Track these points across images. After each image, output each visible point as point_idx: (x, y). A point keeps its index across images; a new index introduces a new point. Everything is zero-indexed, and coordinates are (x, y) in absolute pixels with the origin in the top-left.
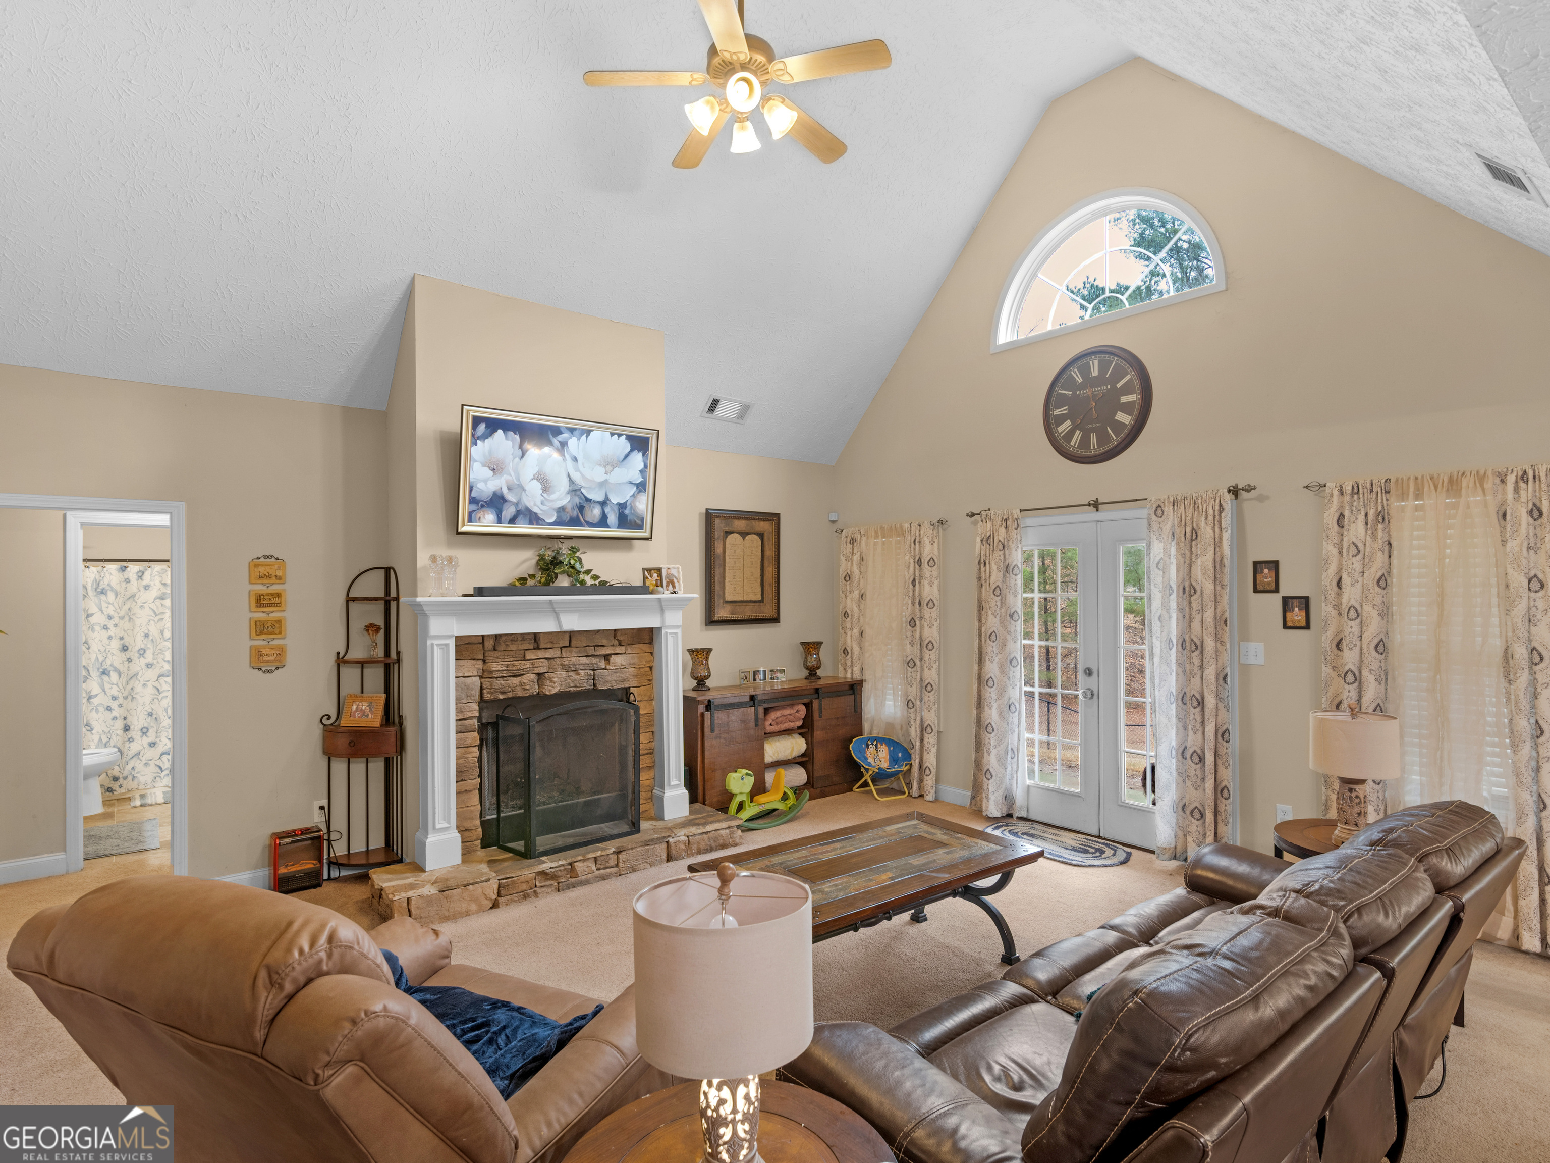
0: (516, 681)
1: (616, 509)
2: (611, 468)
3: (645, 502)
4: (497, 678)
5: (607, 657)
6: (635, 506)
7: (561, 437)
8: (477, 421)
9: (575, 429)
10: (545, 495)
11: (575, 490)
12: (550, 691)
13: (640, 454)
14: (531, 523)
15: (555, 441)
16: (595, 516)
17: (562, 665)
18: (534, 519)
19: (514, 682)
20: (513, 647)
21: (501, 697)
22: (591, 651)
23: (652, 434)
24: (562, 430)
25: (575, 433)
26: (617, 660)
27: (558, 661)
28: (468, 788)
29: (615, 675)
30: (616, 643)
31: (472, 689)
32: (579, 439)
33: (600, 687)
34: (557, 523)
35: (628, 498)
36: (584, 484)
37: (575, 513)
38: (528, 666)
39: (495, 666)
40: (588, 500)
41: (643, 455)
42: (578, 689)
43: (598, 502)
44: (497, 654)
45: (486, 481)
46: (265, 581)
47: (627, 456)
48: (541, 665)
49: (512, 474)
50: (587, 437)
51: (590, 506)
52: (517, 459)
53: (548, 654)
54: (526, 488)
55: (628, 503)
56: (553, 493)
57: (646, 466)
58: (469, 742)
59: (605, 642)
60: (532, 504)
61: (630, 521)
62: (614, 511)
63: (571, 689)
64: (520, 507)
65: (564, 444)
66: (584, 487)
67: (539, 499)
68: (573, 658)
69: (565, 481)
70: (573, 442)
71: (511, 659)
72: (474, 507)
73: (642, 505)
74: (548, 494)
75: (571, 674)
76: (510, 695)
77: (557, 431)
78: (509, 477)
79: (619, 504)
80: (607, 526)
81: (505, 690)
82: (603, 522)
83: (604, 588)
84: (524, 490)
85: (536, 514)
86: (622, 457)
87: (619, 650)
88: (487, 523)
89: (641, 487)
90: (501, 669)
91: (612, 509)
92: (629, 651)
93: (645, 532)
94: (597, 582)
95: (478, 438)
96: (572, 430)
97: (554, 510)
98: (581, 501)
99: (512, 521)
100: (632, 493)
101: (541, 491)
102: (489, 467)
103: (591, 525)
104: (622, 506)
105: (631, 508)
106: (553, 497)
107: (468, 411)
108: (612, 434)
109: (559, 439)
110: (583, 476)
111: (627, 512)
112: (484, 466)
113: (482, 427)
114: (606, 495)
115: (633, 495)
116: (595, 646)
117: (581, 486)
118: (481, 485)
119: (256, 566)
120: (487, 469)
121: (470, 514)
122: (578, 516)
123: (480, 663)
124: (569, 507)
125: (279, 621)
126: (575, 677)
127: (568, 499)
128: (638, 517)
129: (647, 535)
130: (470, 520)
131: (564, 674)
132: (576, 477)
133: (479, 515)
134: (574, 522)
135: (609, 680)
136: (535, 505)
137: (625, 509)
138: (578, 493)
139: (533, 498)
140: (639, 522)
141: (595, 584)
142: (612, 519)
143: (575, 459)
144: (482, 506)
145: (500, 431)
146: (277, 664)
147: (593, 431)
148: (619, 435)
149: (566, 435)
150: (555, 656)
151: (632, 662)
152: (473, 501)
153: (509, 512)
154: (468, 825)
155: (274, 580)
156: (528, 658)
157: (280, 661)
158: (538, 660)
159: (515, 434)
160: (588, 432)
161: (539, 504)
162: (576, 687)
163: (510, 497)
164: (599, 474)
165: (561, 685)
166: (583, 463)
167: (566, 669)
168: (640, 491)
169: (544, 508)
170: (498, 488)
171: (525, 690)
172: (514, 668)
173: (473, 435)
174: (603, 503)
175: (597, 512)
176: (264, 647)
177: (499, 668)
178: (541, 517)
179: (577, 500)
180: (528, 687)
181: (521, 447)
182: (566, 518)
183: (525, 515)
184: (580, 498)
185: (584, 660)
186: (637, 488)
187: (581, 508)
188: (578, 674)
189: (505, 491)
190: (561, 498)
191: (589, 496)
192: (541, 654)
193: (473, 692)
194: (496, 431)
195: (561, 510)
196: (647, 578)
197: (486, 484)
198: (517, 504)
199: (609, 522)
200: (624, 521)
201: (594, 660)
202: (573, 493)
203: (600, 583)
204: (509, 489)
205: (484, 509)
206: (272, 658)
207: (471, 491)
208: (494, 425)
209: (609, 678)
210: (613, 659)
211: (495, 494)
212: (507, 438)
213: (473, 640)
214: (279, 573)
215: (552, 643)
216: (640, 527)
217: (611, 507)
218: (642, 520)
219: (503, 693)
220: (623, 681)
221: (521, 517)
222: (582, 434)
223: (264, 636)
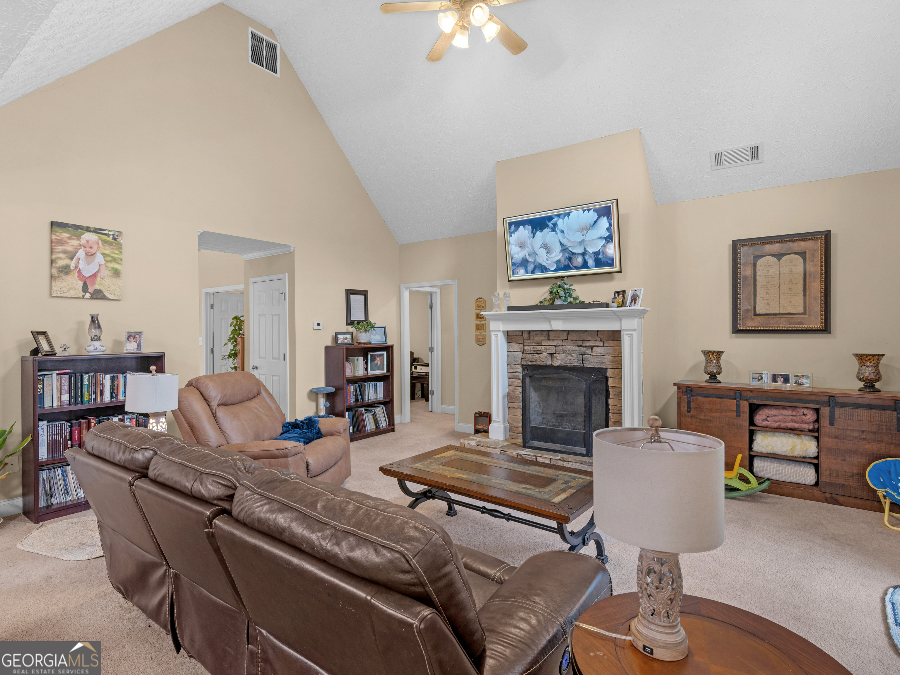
0: (537, 356)
1: (593, 256)
2: (586, 232)
3: (613, 248)
4: (528, 354)
5: (592, 347)
6: (606, 252)
7: (553, 221)
8: (510, 224)
9: (561, 214)
10: (548, 255)
11: (564, 249)
12: (555, 364)
13: (606, 218)
14: (542, 271)
15: (550, 224)
16: (579, 262)
17: (563, 350)
18: (544, 269)
19: (536, 357)
20: (536, 338)
21: (530, 363)
22: (580, 343)
23: (613, 203)
24: (553, 217)
25: (560, 216)
26: (598, 350)
27: (560, 347)
28: (515, 407)
29: (597, 359)
30: (599, 339)
31: (517, 358)
32: (563, 219)
33: (585, 366)
34: (556, 270)
35: (600, 247)
36: (570, 245)
37: (567, 262)
38: (543, 349)
39: (527, 348)
40: (573, 254)
41: (608, 218)
42: (572, 365)
43: (580, 254)
44: (529, 341)
45: (518, 253)
46: (479, 308)
47: (596, 222)
48: (550, 349)
49: (530, 247)
50: (568, 217)
51: (575, 257)
52: (531, 239)
53: (555, 343)
54: (538, 253)
55: (601, 251)
56: (552, 253)
57: (610, 225)
58: (516, 384)
59: (589, 338)
60: (542, 261)
61: (604, 262)
62: (591, 257)
63: (568, 364)
64: (536, 264)
65: (555, 225)
66: (570, 247)
67: (545, 258)
68: (569, 346)
69: (559, 245)
70: (560, 223)
71: (536, 345)
72: (514, 267)
73: (611, 250)
74: (550, 254)
75: (567, 355)
76: (534, 363)
77: (550, 218)
78: (529, 249)
79: (594, 253)
80: (588, 267)
81: (531, 360)
82: (585, 265)
83: (582, 305)
84: (537, 254)
85: (545, 266)
86: (593, 223)
87: (597, 344)
88: (521, 274)
89: (609, 239)
90: (530, 349)
91: (590, 257)
92: (606, 345)
93: (616, 268)
94: (578, 301)
95: (512, 233)
96: (559, 216)
97: (554, 262)
98: (569, 255)
99: (533, 272)
100: (602, 244)
101: (546, 253)
102: (519, 246)
103: (577, 268)
104: (597, 254)
105: (603, 253)
106: (553, 255)
107: (506, 221)
108: (584, 211)
109: (552, 222)
110: (568, 240)
111: (600, 257)
112: (516, 246)
113: (513, 227)
114: (585, 249)
115: (604, 245)
116: (582, 340)
117: (568, 246)
118: (516, 256)
119: (477, 302)
120: (517, 247)
121: (513, 271)
122: (568, 264)
123: (522, 345)
124: (563, 259)
125: (483, 325)
126: (570, 357)
127: (561, 255)
128: (609, 259)
129: (618, 269)
130: (513, 274)
131: (564, 355)
132: (564, 241)
133: (517, 271)
134: (567, 268)
135: (591, 362)
136: (544, 261)
137: (599, 254)
138: (567, 250)
139: (543, 258)
140: (610, 262)
141: (577, 303)
142: (591, 262)
143: (563, 232)
144: (518, 266)
145: (521, 227)
146: (483, 343)
147: (571, 212)
148: (589, 210)
149: (556, 219)
150: (559, 345)
151: (608, 352)
152: (513, 264)
153: (531, 267)
154: (515, 424)
155: (481, 308)
156: (543, 344)
157: (483, 341)
158: (549, 346)
159: (529, 226)
160: (569, 214)
161: (545, 260)
162: (571, 363)
163: (531, 259)
164: (579, 237)
165: (562, 362)
166: (568, 233)
167: (565, 352)
168: (608, 242)
169: (549, 262)
170: (524, 255)
171: (541, 361)
172: (537, 349)
173: (509, 232)
174: (583, 254)
175: (580, 260)
176: (479, 335)
177: (529, 348)
178: (548, 267)
179: (567, 255)
180: (543, 360)
181: (532, 232)
182: (562, 266)
183: (539, 268)
184: (569, 253)
185: (577, 348)
186: (606, 240)
187: (570, 259)
188: (572, 356)
189: (527, 256)
190: (557, 255)
191: (574, 251)
192: (550, 343)
193: (517, 359)
194: (519, 227)
195: (558, 262)
196: (616, 298)
197: (518, 255)
198: (534, 263)
199: (589, 264)
200: (599, 263)
201: (582, 349)
202: (564, 251)
203: (579, 301)
204: (529, 255)
205: (519, 268)
206: (481, 340)
207: (512, 259)
208: (518, 224)
209: (592, 361)
210: (595, 349)
211: (523, 259)
212: (525, 229)
213: (517, 333)
214: (483, 305)
215: (556, 336)
216: (612, 264)
217: (589, 255)
218: (612, 260)
219: (531, 362)
220: (602, 364)
221: (537, 270)
222: (565, 216)
223: (479, 331)
